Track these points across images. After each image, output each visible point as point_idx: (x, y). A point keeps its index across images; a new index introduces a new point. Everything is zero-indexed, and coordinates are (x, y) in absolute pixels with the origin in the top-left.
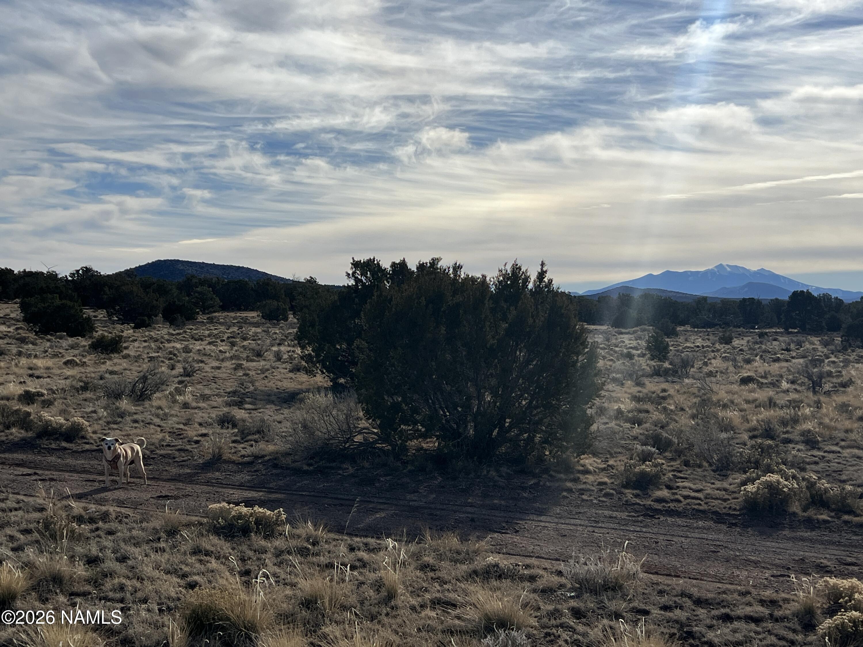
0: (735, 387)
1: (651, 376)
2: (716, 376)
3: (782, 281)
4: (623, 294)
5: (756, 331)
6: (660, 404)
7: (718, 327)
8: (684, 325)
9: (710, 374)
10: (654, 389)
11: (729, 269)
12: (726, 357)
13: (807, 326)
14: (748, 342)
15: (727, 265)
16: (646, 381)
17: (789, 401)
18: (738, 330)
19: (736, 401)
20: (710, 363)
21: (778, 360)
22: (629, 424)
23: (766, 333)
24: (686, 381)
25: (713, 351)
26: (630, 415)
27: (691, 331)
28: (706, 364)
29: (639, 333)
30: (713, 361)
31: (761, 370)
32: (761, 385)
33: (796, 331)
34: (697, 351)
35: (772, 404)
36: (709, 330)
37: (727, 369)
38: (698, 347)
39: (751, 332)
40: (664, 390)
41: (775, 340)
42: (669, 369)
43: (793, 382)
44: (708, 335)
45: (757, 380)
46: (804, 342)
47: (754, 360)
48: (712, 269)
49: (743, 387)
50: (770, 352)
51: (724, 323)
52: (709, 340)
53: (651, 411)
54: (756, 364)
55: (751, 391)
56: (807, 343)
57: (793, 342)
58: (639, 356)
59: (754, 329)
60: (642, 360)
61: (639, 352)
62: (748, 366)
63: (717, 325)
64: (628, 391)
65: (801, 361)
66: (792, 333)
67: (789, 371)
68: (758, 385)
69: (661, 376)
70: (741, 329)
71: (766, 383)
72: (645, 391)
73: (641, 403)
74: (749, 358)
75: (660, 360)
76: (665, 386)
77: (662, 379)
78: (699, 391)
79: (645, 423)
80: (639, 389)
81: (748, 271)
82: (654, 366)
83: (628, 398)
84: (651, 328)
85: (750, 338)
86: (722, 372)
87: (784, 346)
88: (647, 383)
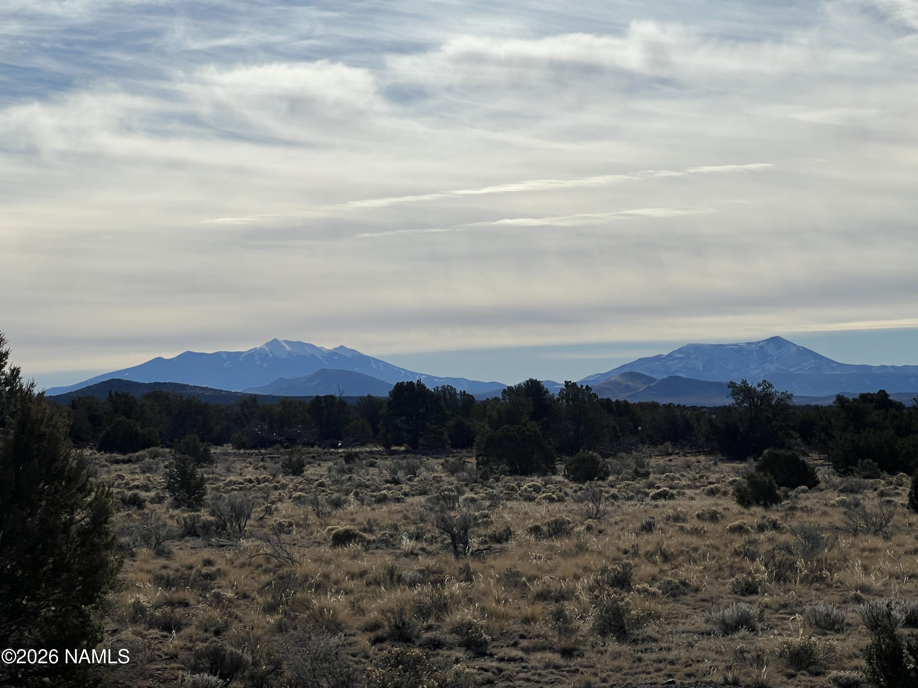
0: (326, 551)
1: (181, 537)
2: (289, 532)
3: (374, 366)
4: (116, 394)
5: (340, 451)
6: (205, 589)
7: (278, 445)
8: (221, 444)
9: (280, 529)
10: (191, 560)
11: (288, 348)
12: (299, 497)
13: (421, 441)
14: (330, 470)
15: (286, 342)
16: (173, 546)
17: (421, 571)
18: (311, 449)
19: (333, 576)
20: (276, 509)
21: (382, 500)
22: (156, 630)
23: (357, 455)
24: (243, 542)
25: (276, 488)
26: (158, 613)
27: (235, 454)
28: (269, 511)
29: (147, 460)
30: (279, 505)
31: (360, 518)
32: (368, 545)
33: (403, 449)
34: (250, 489)
35: (395, 578)
36: (263, 451)
37: (306, 519)
38: (250, 481)
39: (331, 454)
40: (208, 563)
41: (372, 465)
42: (211, 523)
43: (418, 537)
44: (263, 460)
45: (361, 536)
46: (418, 468)
47: (345, 501)
48: (261, 349)
49: (339, 550)
50: (368, 487)
51: (288, 440)
52: (265, 468)
53: (192, 602)
54: (351, 508)
55: (355, 557)
56: (423, 469)
57: (401, 467)
58: (153, 501)
59: (336, 447)
60: (160, 509)
61: (152, 494)
62: (339, 512)
63: (276, 442)
64: (146, 567)
65: (422, 499)
66: (395, 452)
67: (406, 518)
68: (363, 546)
69: (198, 536)
70: (316, 448)
71: (374, 541)
72: (174, 565)
73: (173, 589)
74: (339, 499)
75: (191, 507)
76: (207, 553)
77: (199, 541)
78: (268, 560)
79: (186, 625)
80: (163, 561)
81: (319, 350)
82: (184, 519)
83: (149, 581)
84: (168, 450)
85: (331, 464)
86: (298, 525)
87: (387, 474)
88: (175, 550)
